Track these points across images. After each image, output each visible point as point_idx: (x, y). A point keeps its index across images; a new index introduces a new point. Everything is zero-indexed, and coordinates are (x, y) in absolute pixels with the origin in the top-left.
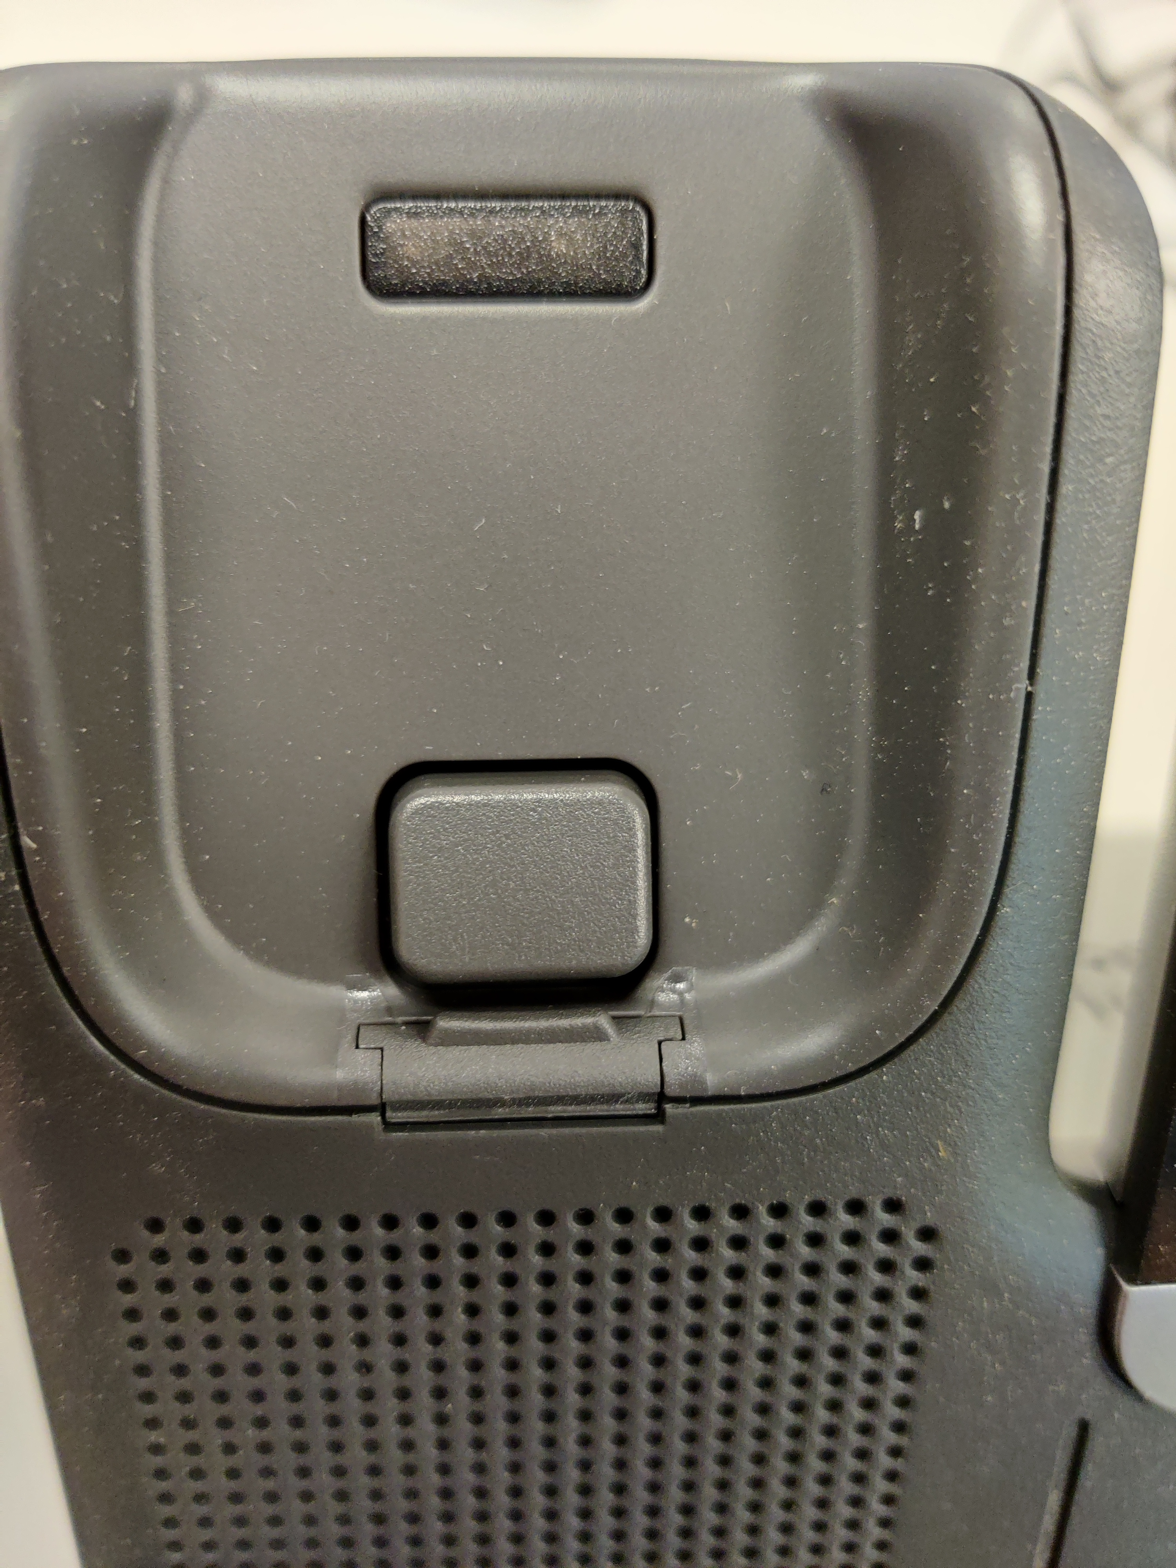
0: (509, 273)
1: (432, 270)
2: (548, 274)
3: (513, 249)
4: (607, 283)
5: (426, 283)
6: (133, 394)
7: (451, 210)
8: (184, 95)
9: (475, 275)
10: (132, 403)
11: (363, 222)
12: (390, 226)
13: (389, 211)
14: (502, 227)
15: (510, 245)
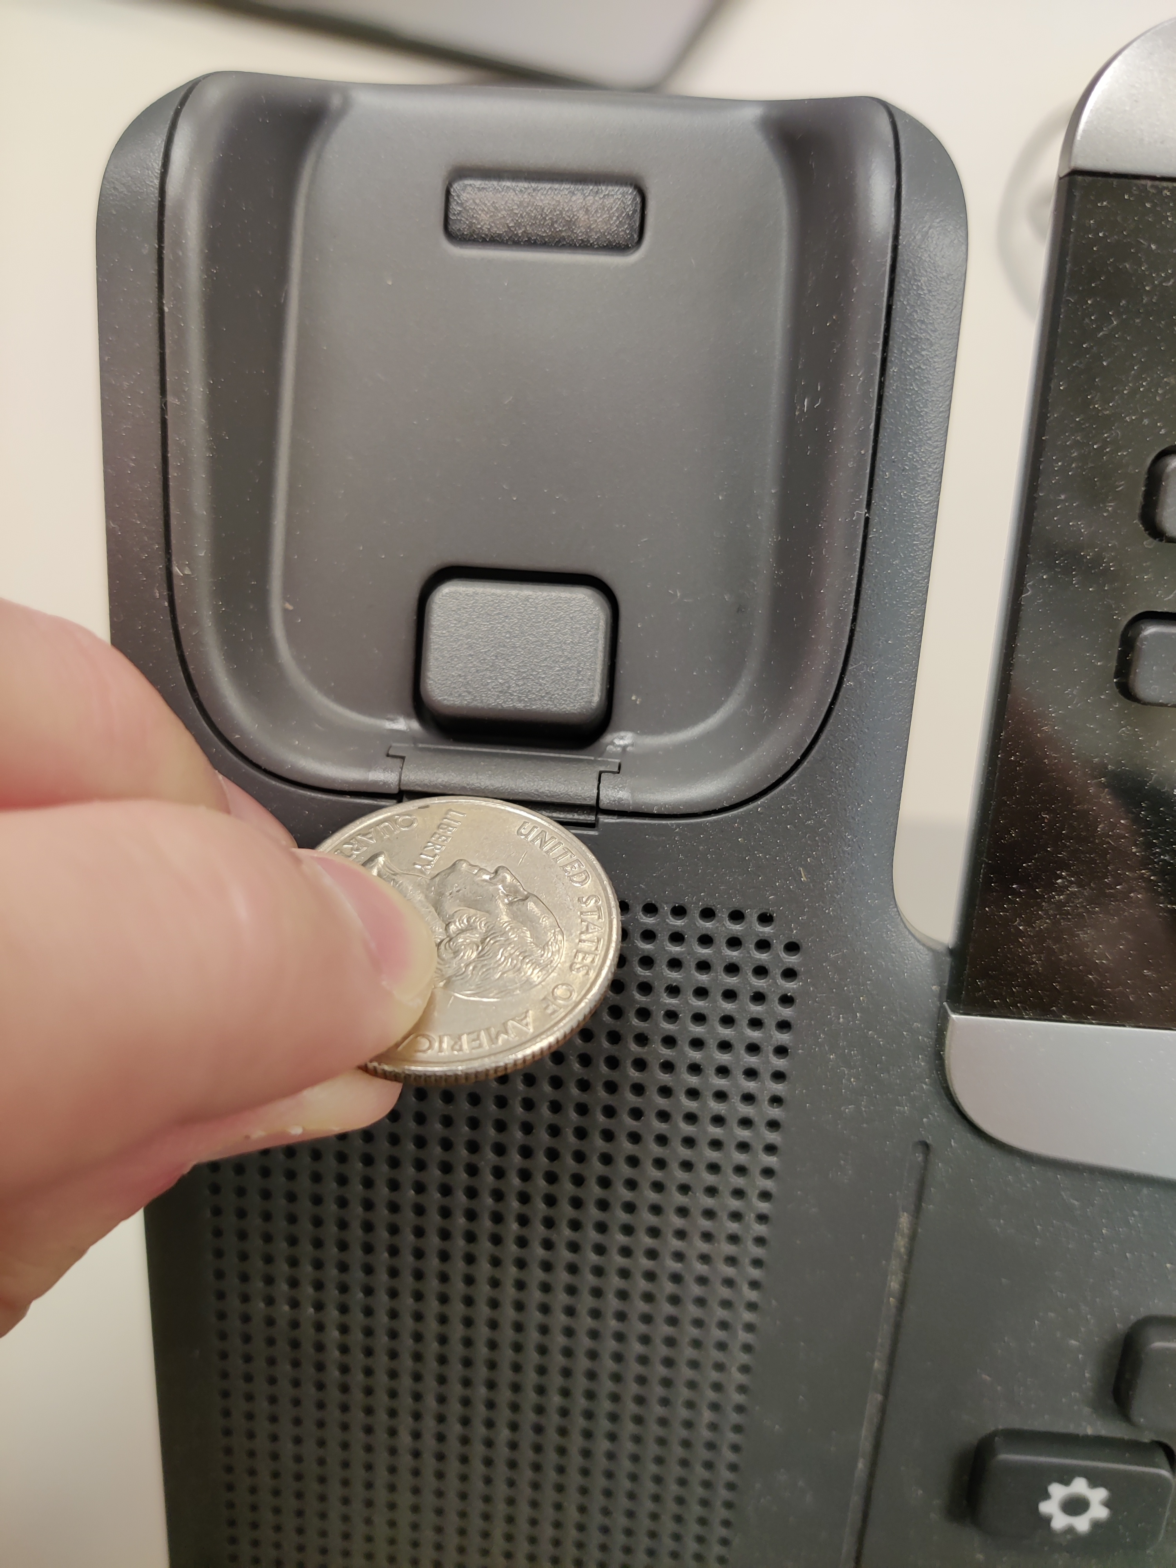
0: (543, 232)
1: (491, 227)
2: (570, 233)
3: (547, 215)
4: (610, 242)
5: (487, 235)
6: (284, 295)
7: (508, 187)
8: (336, 101)
9: (520, 231)
10: (282, 301)
11: (448, 193)
12: (464, 196)
13: (466, 186)
14: (542, 200)
15: (545, 213)
